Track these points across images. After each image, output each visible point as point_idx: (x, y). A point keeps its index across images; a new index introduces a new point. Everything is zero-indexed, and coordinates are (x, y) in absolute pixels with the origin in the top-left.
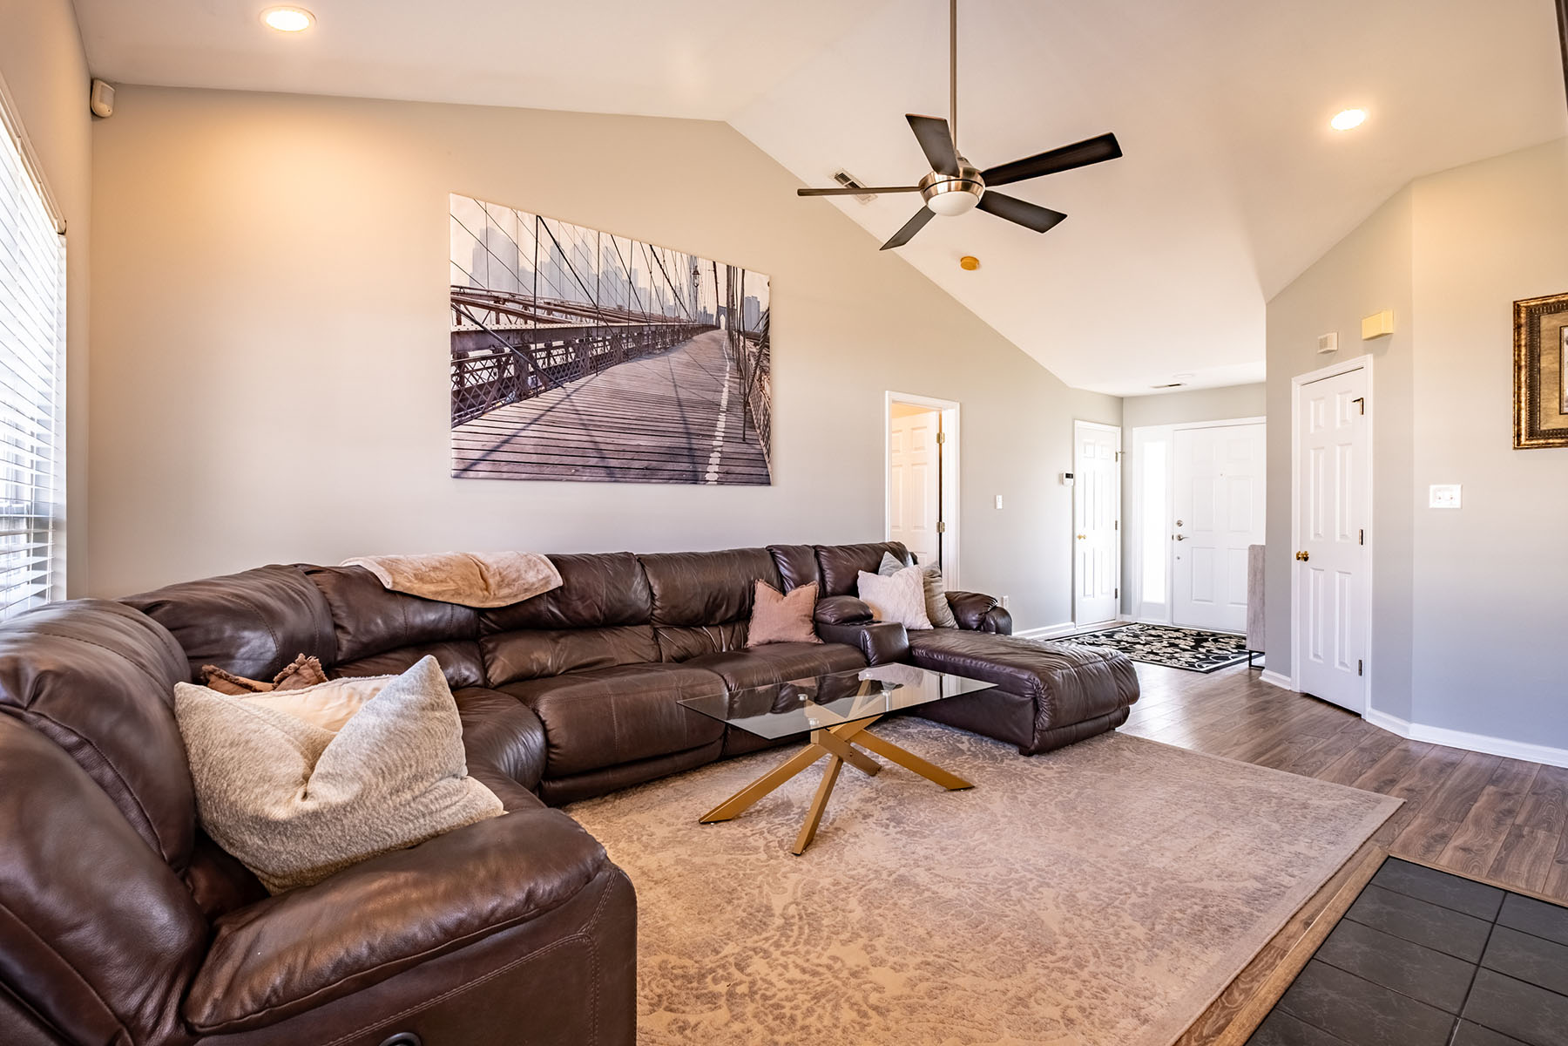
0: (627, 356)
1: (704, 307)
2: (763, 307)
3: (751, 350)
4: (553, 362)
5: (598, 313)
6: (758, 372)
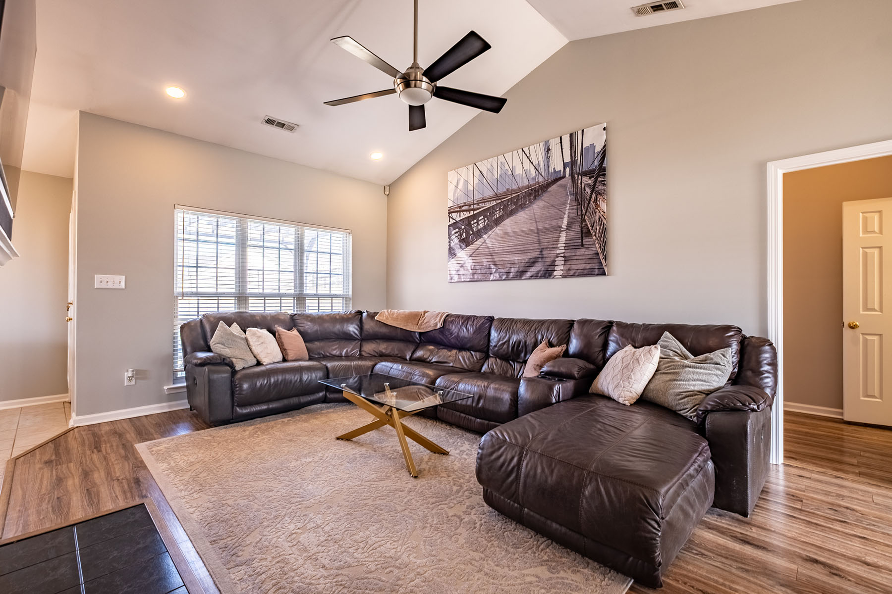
0: (512, 213)
1: (554, 169)
2: (598, 149)
3: (587, 183)
4: (479, 227)
5: (497, 197)
6: (594, 196)
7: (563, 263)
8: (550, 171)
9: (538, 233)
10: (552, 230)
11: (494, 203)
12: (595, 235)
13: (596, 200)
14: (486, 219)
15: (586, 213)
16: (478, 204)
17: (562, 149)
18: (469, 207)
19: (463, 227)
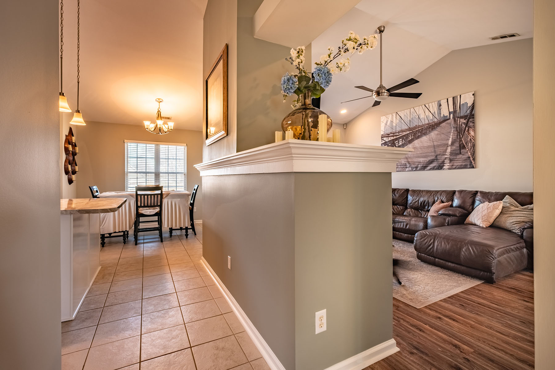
0: (419, 137)
1: (444, 115)
2: (470, 104)
3: (463, 122)
4: (399, 144)
5: (410, 129)
6: (467, 129)
7: (449, 162)
8: (441, 116)
9: (434, 147)
10: (443, 146)
11: (408, 132)
12: (468, 148)
13: (468, 130)
14: (403, 140)
15: (462, 137)
16: (399, 133)
17: (448, 105)
18: (394, 134)
19: (390, 144)
